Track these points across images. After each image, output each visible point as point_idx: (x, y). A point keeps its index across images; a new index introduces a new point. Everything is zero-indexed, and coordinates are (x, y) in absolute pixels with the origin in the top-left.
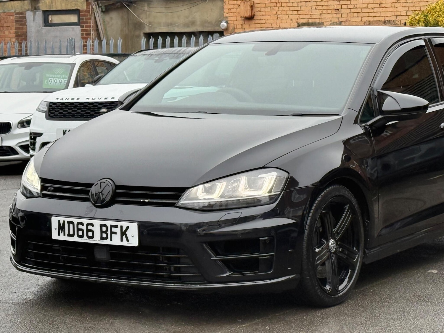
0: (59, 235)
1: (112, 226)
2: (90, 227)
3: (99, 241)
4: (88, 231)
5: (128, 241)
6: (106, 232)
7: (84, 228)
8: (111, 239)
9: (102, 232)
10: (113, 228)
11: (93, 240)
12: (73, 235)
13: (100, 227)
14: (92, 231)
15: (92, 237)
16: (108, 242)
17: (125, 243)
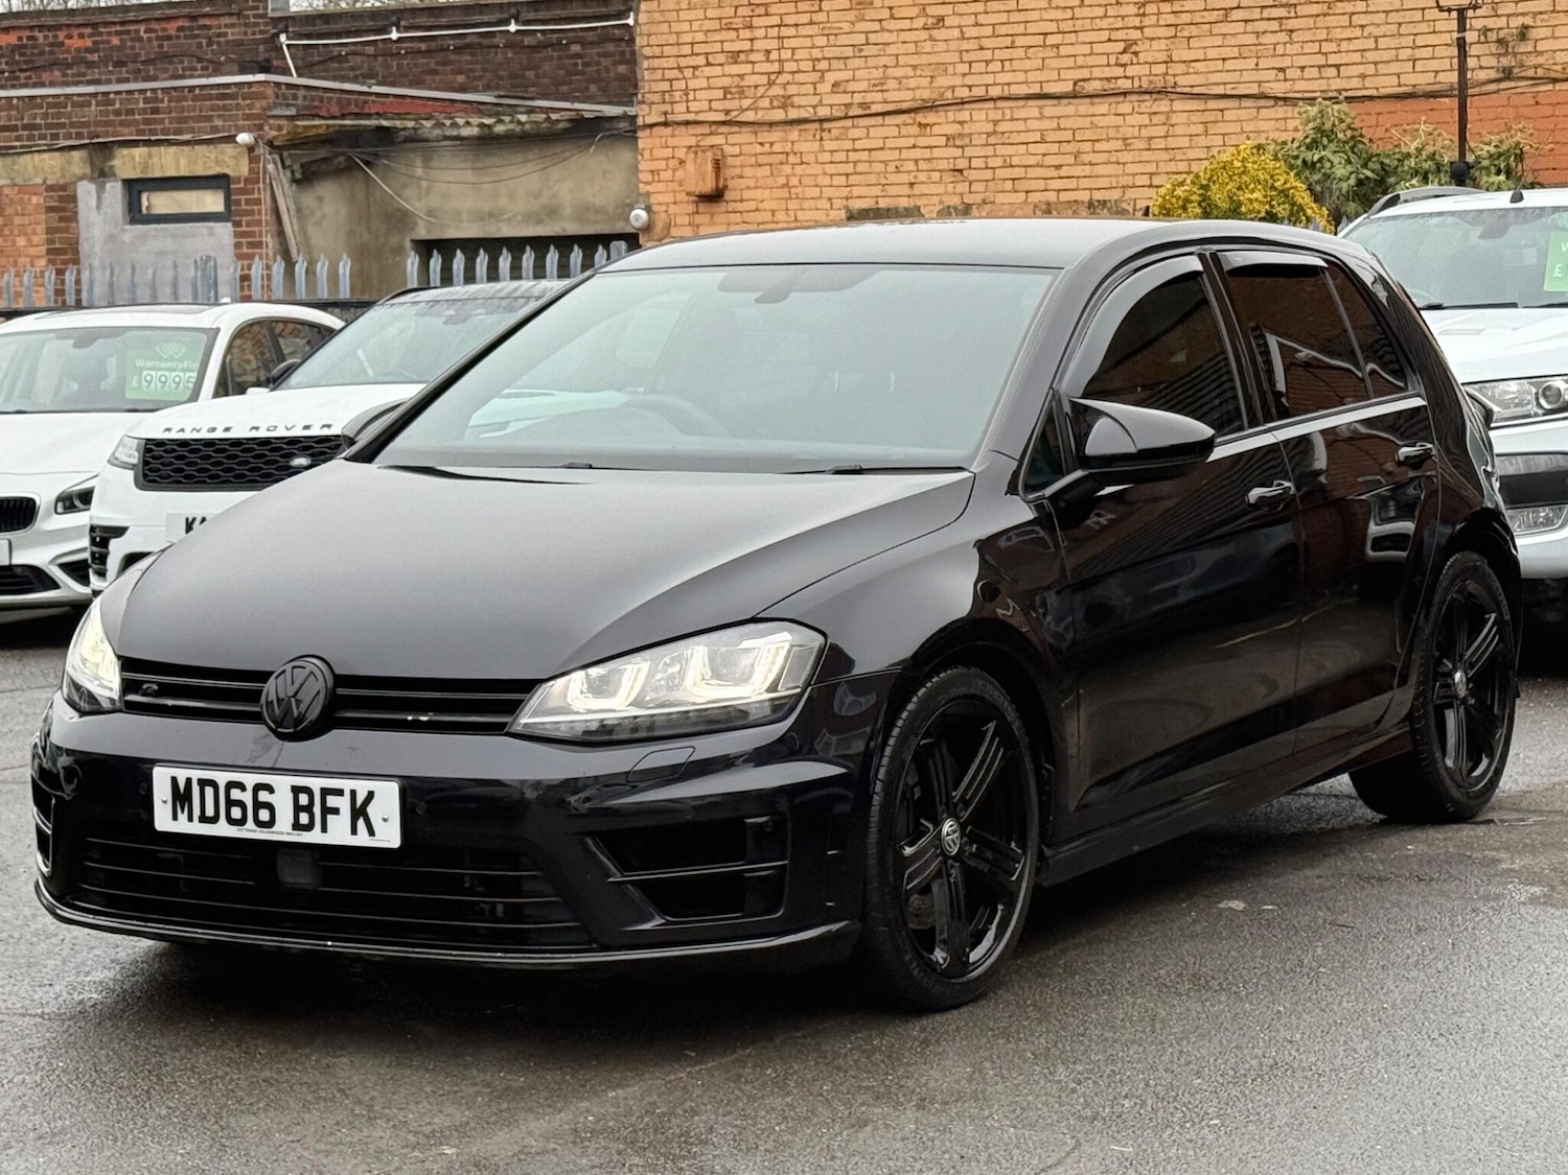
0: (175, 818)
1: (325, 792)
2: (263, 796)
3: (289, 834)
4: (258, 805)
5: (371, 832)
6: (309, 809)
7: (247, 798)
8: (324, 829)
9: (298, 809)
10: (328, 797)
11: (272, 832)
12: (214, 820)
13: (291, 795)
14: (270, 807)
15: (270, 823)
16: (314, 837)
17: (362, 840)
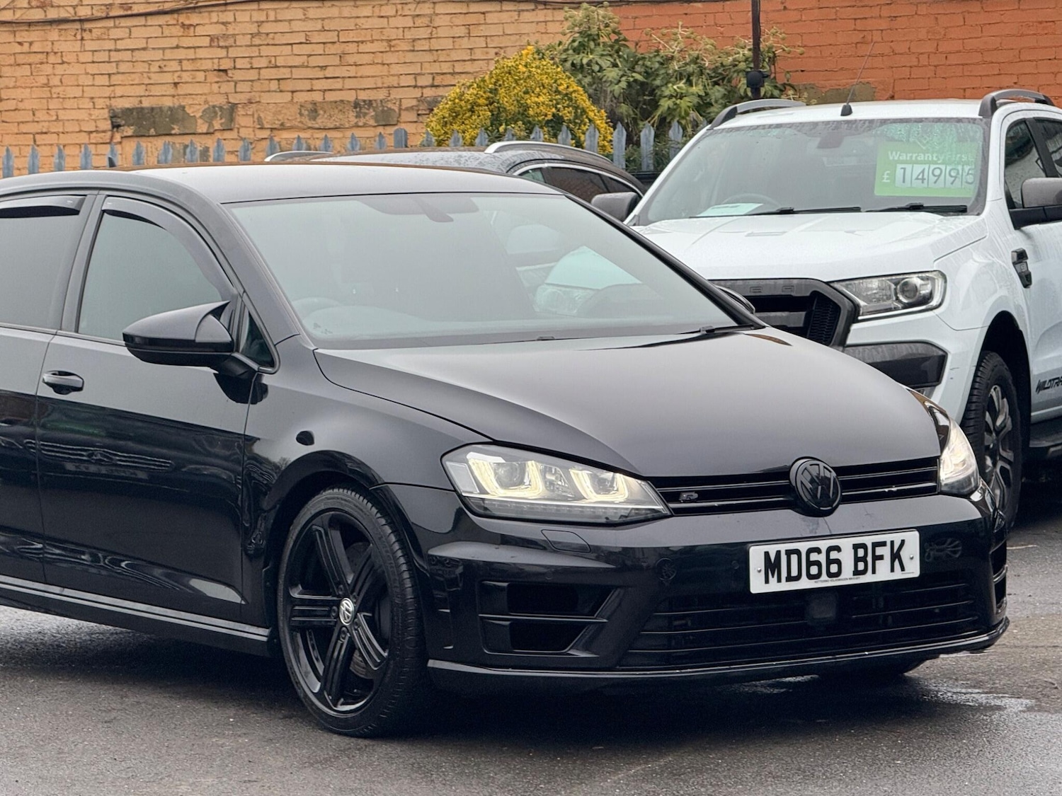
0: (767, 581)
1: (875, 545)
2: (834, 555)
3: (850, 579)
4: (830, 562)
5: (903, 569)
6: (864, 559)
7: (822, 558)
8: (874, 572)
9: (857, 560)
10: (877, 548)
11: (839, 580)
12: (798, 578)
13: (853, 551)
14: (838, 562)
15: (838, 574)
16: (868, 578)
17: (898, 575)
